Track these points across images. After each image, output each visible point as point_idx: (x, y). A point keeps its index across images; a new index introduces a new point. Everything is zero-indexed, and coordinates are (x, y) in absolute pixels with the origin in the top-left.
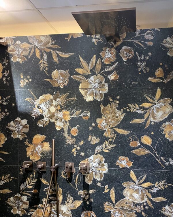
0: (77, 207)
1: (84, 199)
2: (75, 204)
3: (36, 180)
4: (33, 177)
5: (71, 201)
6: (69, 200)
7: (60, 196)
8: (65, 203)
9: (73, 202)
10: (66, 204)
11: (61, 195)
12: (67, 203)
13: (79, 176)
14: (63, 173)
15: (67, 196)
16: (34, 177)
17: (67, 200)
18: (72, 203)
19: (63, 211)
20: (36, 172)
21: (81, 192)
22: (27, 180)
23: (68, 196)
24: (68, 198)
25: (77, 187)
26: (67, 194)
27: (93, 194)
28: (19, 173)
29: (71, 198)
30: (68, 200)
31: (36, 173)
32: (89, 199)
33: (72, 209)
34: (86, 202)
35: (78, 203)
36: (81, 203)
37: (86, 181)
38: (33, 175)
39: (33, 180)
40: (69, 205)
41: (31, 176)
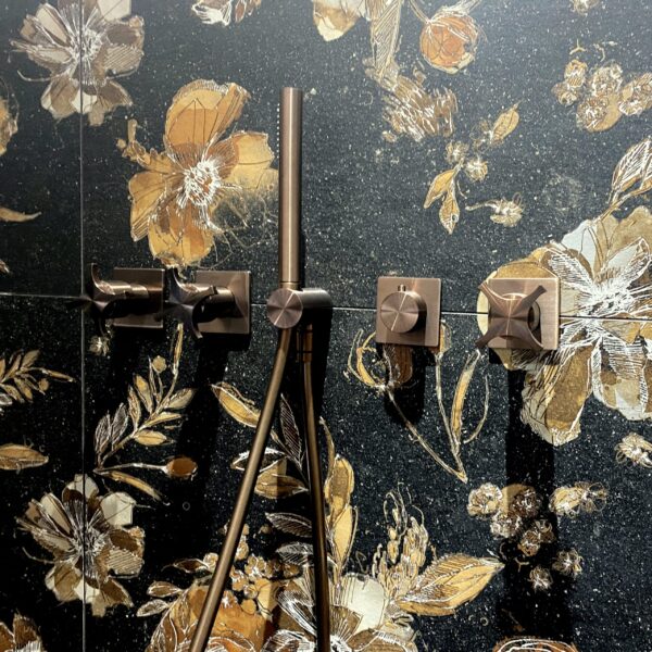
0: (454, 601)
1: (509, 549)
2: (441, 580)
3: (189, 393)
4: (169, 370)
5: (415, 557)
6: (401, 548)
7: (341, 511)
8: (370, 562)
9: (428, 562)
10: (381, 576)
11: (348, 508)
12: (389, 566)
13: (476, 375)
14: (360, 351)
15: (391, 516)
16: (175, 372)
17: (385, 548)
18: (421, 570)
19: (356, 620)
20: (184, 341)
21: (492, 500)
22: (136, 392)
23: (397, 519)
24: (393, 533)
25: (463, 457)
26: (391, 506)
27: (583, 519)
28: (88, 345)
29: (419, 531)
30: (393, 546)
31: (183, 348)
32: (546, 556)
33: (421, 611)
34: (526, 570)
35: (469, 578)
36: (487, 579)
37: (531, 413)
38: (169, 359)
39: (166, 391)
40: (403, 583)
41: (157, 364)
